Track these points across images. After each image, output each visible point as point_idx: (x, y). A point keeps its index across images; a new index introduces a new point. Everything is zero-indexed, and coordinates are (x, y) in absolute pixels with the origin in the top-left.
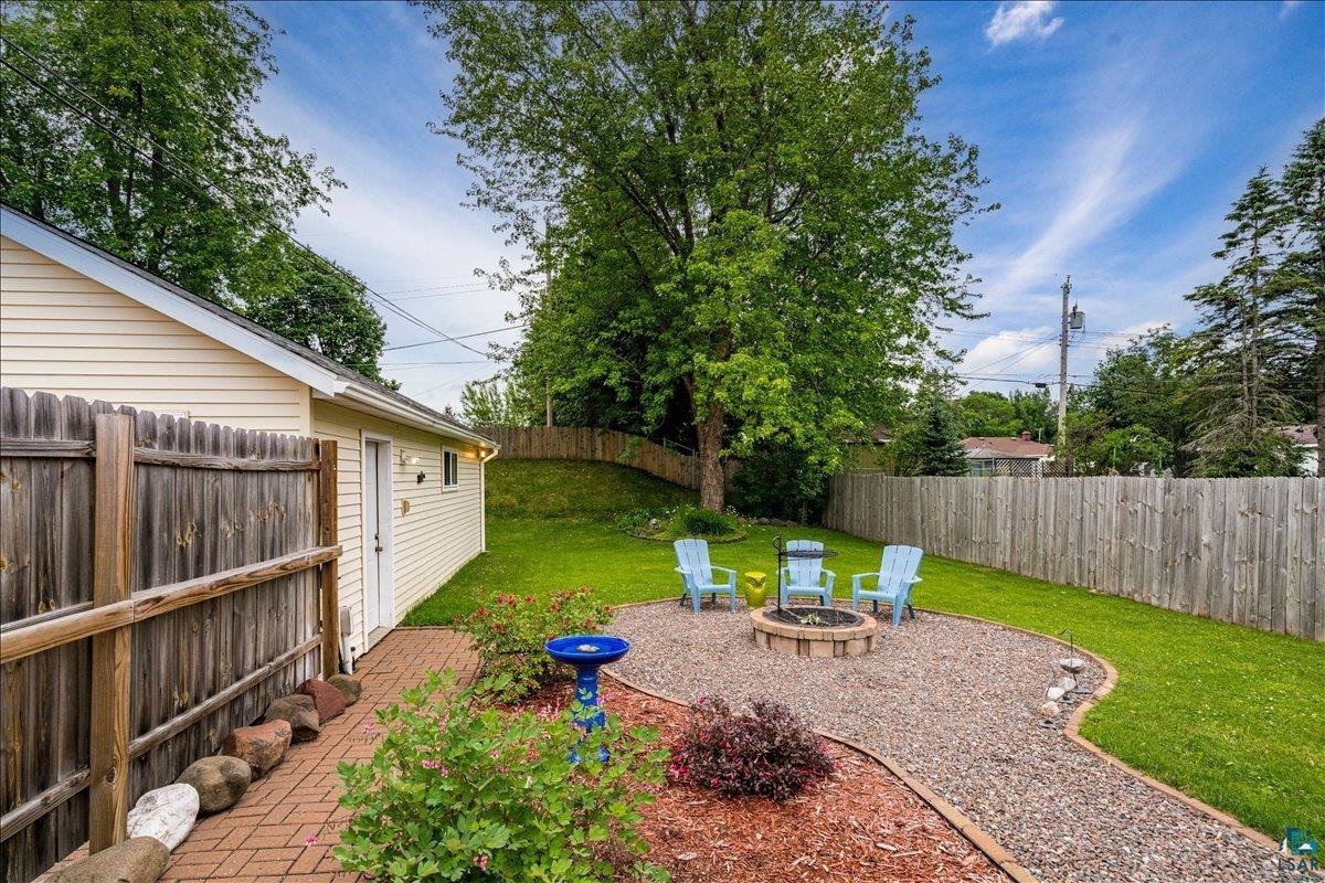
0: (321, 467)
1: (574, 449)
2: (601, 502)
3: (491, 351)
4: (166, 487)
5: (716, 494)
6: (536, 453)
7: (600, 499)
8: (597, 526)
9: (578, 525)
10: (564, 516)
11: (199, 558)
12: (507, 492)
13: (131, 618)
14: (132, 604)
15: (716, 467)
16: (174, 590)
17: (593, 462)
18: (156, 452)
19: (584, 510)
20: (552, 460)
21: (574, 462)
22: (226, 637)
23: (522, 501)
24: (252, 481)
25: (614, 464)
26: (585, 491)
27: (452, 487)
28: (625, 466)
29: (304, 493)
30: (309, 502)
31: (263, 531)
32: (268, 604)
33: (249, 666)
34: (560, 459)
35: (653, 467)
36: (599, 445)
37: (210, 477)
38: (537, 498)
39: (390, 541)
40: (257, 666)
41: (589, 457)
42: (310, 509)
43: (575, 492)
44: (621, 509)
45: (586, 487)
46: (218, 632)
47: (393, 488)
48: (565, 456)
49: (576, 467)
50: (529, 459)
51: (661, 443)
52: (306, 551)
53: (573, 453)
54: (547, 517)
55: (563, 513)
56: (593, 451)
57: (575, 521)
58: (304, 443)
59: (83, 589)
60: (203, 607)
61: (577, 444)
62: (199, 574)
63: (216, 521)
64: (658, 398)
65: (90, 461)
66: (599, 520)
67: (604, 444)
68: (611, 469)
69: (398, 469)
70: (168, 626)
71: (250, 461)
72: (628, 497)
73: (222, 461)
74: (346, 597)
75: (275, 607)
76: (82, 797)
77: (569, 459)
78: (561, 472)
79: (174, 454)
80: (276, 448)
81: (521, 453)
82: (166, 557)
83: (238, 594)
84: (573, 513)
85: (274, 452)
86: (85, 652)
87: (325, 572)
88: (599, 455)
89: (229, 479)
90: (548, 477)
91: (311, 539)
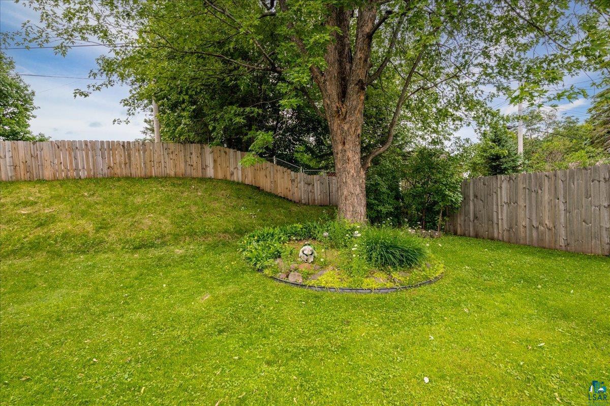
1: (182, 165)
2: (216, 221)
5: (360, 205)
6: (138, 170)
7: (214, 218)
8: (210, 257)
9: (183, 258)
10: (164, 244)
12: (83, 214)
17: (203, 179)
19: (192, 234)
20: (157, 178)
21: (181, 180)
23: (102, 227)
25: (225, 181)
26: (194, 209)
28: (238, 183)
34: (166, 178)
35: (265, 183)
36: (210, 162)
38: (126, 221)
41: (200, 175)
43: (181, 212)
44: (240, 232)
45: (196, 204)
48: (172, 174)
49: (184, 184)
50: (129, 178)
51: (272, 161)
53: (182, 171)
54: (137, 248)
55: (162, 241)
56: (204, 169)
57: (179, 251)
61: (186, 162)
66: (214, 247)
67: (215, 161)
68: (224, 186)
77: (176, 177)
78: (167, 190)
81: (118, 171)
84: (177, 238)
88: (210, 172)
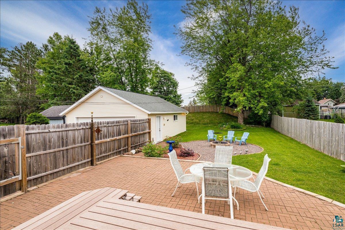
0: (149, 121)
2: (216, 121)
3: (193, 91)
4: (133, 125)
5: (241, 120)
6: (204, 111)
9: (210, 126)
11: (136, 131)
12: (197, 119)
13: (130, 136)
14: (130, 135)
15: (241, 114)
16: (134, 134)
17: (216, 113)
18: (132, 123)
19: (212, 123)
20: (207, 112)
22: (138, 139)
23: (200, 121)
24: (141, 124)
27: (176, 120)
28: (224, 113)
29: (147, 124)
30: (148, 125)
31: (142, 129)
32: (143, 136)
33: (141, 142)
34: (209, 112)
35: (231, 113)
36: (218, 109)
37: (137, 124)
38: (203, 120)
39: (161, 130)
40: (142, 142)
42: (148, 126)
43: (211, 119)
45: (214, 118)
46: (138, 138)
47: (162, 122)
49: (212, 114)
50: (203, 112)
51: (233, 108)
52: (147, 131)
53: (212, 111)
54: (204, 124)
55: (208, 124)
56: (217, 110)
58: (147, 119)
59: (127, 134)
60: (136, 136)
61: (213, 109)
62: (136, 133)
63: (137, 128)
64: (224, 100)
65: (128, 124)
68: (220, 114)
69: (163, 119)
70: (133, 137)
71: (141, 122)
72: (222, 120)
73: (138, 123)
74: (152, 137)
75: (143, 137)
76: (127, 149)
78: (209, 115)
79: (133, 123)
80: (143, 120)
81: (201, 111)
82: (133, 131)
83: (140, 135)
84: (210, 124)
85: (143, 121)
86: (128, 138)
87: (149, 133)
89: (138, 124)
90: (206, 116)
91: (148, 129)
